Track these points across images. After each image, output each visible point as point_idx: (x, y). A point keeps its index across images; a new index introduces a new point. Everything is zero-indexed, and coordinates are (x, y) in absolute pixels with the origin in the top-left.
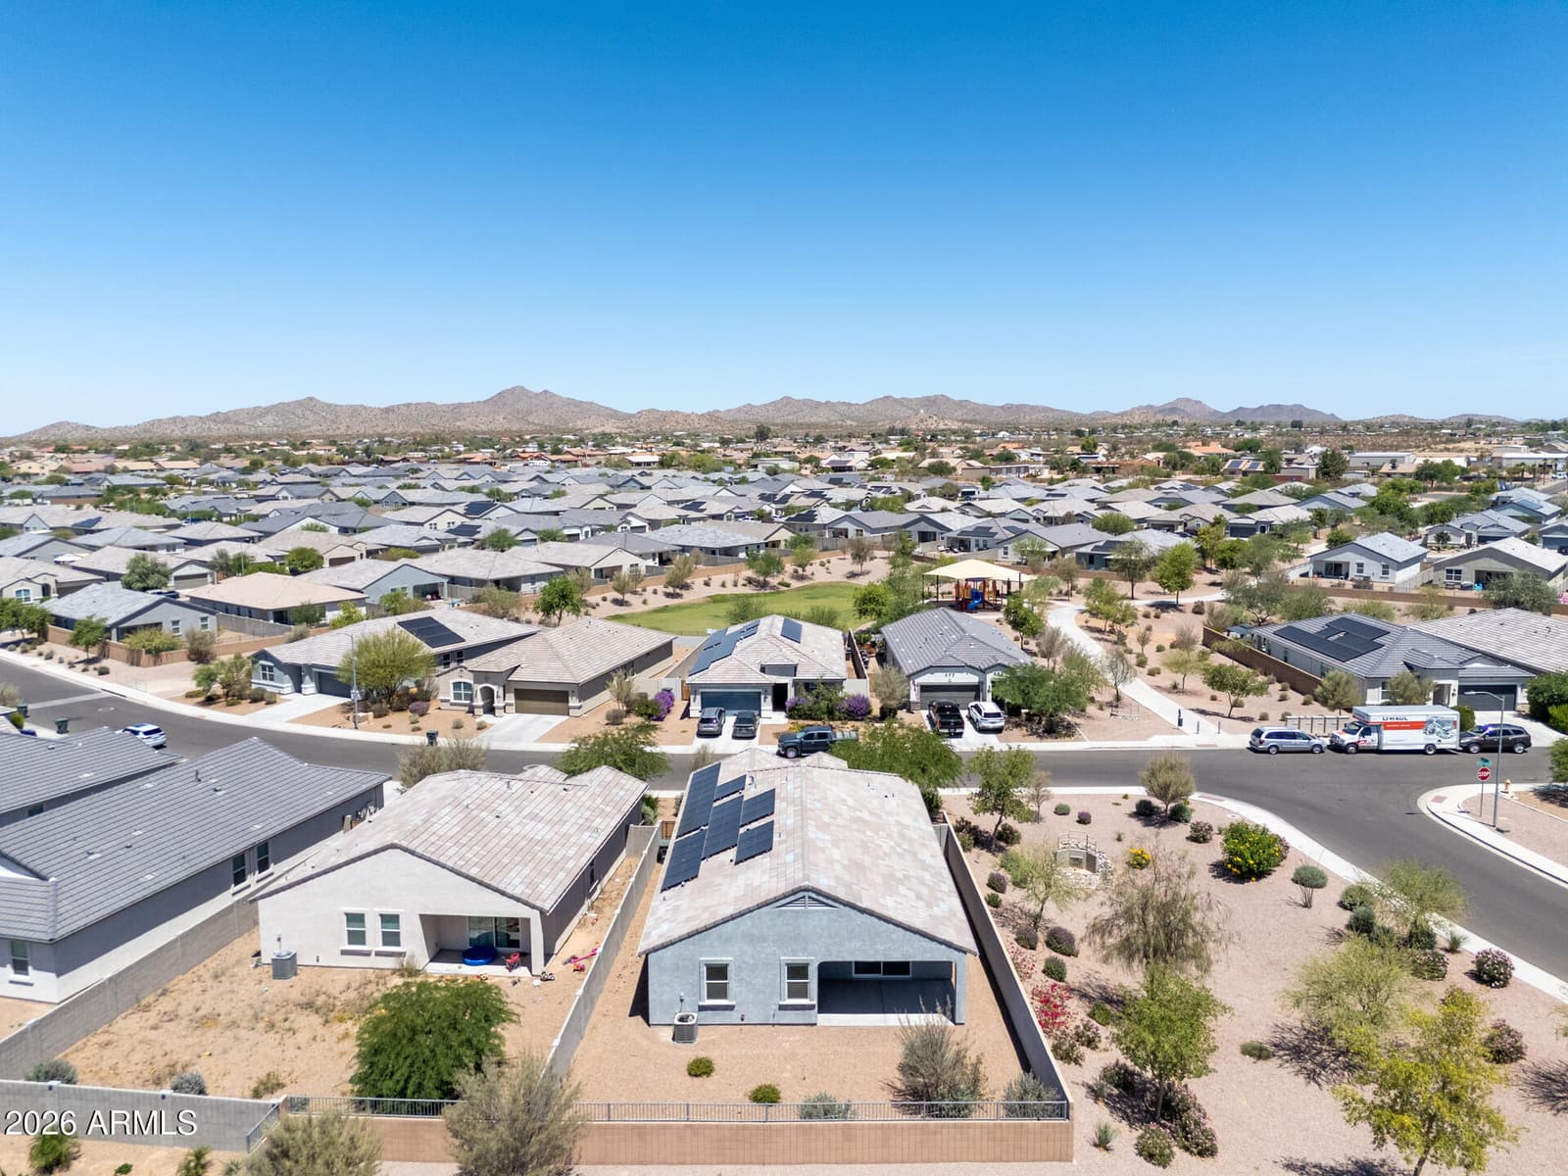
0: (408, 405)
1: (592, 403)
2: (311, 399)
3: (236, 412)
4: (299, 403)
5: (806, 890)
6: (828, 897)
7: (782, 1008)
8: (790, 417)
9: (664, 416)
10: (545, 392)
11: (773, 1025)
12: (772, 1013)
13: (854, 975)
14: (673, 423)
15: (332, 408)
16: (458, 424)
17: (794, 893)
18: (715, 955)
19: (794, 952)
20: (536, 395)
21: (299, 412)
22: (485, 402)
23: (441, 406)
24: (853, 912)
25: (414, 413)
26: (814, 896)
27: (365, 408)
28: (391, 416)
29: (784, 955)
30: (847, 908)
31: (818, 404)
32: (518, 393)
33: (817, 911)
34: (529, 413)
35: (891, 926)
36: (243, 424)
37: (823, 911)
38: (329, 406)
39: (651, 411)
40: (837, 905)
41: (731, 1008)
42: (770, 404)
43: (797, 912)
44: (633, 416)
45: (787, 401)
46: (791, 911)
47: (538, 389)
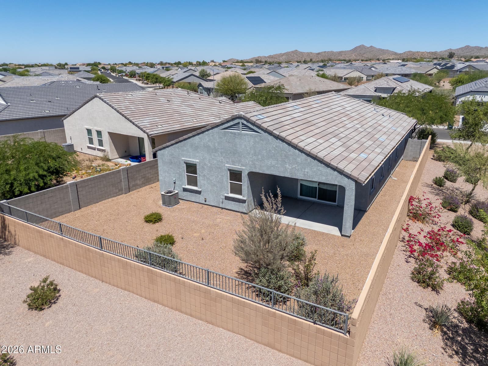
0: (325, 52)
1: (388, 50)
2: (296, 50)
3: (275, 55)
4: (293, 52)
5: (240, 117)
6: (254, 124)
7: (227, 198)
8: (467, 54)
9: (414, 53)
10: (371, 46)
11: (222, 208)
12: (221, 200)
13: (299, 196)
14: (417, 56)
15: (302, 53)
16: (339, 57)
17: (233, 119)
18: (190, 158)
19: (233, 163)
20: (368, 48)
21: (292, 55)
22: (350, 50)
23: (335, 52)
24: (270, 138)
25: (327, 55)
26: (245, 122)
27: (312, 53)
28: (320, 56)
29: (228, 163)
30: (266, 134)
31: (482, 48)
32: (362, 47)
33: (247, 135)
34: (364, 53)
35: (297, 151)
36: (277, 58)
37: (251, 135)
38: (301, 52)
39: (409, 52)
40: (260, 131)
41: (199, 192)
42: (460, 49)
43: (235, 134)
44: (402, 54)
45: (467, 47)
46: (231, 133)
47: (368, 46)
